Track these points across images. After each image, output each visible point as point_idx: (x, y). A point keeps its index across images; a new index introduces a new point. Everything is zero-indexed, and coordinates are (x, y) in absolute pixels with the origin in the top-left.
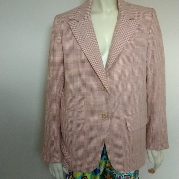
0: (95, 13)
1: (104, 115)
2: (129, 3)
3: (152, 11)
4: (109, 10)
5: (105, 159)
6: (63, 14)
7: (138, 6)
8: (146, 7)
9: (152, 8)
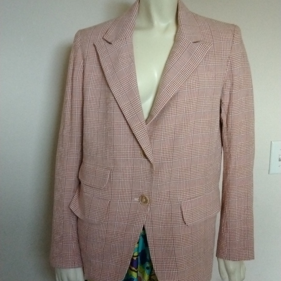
0: (140, 29)
1: (144, 198)
2: (197, 15)
3: (234, 30)
4: (163, 25)
5: (148, 268)
6: (90, 28)
7: (211, 20)
8: (225, 23)
9: (235, 24)
